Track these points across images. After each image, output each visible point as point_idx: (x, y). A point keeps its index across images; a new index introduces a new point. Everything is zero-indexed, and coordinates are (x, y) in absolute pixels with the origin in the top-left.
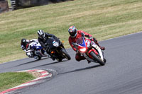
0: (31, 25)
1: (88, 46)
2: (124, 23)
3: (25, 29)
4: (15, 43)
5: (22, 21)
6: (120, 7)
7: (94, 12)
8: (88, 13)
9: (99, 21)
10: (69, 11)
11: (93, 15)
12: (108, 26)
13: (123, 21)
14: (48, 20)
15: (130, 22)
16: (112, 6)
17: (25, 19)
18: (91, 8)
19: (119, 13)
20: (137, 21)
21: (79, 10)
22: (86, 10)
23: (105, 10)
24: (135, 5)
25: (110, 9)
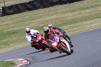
0: (14, 27)
1: (58, 41)
3: (9, 30)
4: (3, 41)
5: (7, 25)
6: (77, 12)
7: (58, 16)
9: (62, 23)
11: (57, 19)
12: (69, 26)
13: (79, 22)
16: (71, 12)
18: (56, 13)
19: (76, 17)
20: (89, 22)
21: (47, 15)
22: (52, 15)
23: (66, 15)
24: (88, 11)
25: (69, 14)
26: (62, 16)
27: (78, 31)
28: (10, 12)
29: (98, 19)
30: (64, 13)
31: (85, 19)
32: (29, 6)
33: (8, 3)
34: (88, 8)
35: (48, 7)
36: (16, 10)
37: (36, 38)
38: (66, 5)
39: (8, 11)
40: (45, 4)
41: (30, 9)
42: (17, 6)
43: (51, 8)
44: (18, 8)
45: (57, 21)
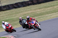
1: (35, 23)
2: (44, 16)
6: (42, 9)
7: (32, 12)
8: (29, 12)
9: (34, 15)
10: (22, 11)
12: (38, 17)
13: (44, 15)
14: (13, 15)
15: (47, 15)
16: (39, 9)
17: (4, 15)
18: (31, 10)
19: (42, 12)
20: (49, 15)
21: (26, 11)
23: (36, 11)
24: (49, 8)
25: (38, 10)
26: (34, 11)
27: (43, 20)
28: (4, 9)
29: (54, 13)
30: (35, 10)
31: (47, 13)
32: (15, 6)
33: (3, 4)
34: (49, 7)
35: (26, 6)
36: (8, 8)
37: (8, 26)
38: (36, 5)
39: (3, 8)
40: (24, 4)
41: (16, 8)
42: (8, 6)
43: (28, 7)
44: (9, 7)
45: (31, 14)
